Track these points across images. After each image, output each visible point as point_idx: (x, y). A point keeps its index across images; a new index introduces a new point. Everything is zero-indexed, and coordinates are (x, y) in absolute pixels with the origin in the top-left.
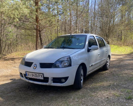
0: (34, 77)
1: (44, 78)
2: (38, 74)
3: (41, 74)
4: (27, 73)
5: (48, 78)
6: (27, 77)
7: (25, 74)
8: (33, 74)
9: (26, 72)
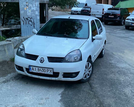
0: (40, 72)
1: (54, 73)
2: (46, 69)
3: (51, 69)
4: (32, 67)
5: (58, 73)
6: (30, 71)
7: (28, 68)
8: (40, 68)
9: (30, 66)
